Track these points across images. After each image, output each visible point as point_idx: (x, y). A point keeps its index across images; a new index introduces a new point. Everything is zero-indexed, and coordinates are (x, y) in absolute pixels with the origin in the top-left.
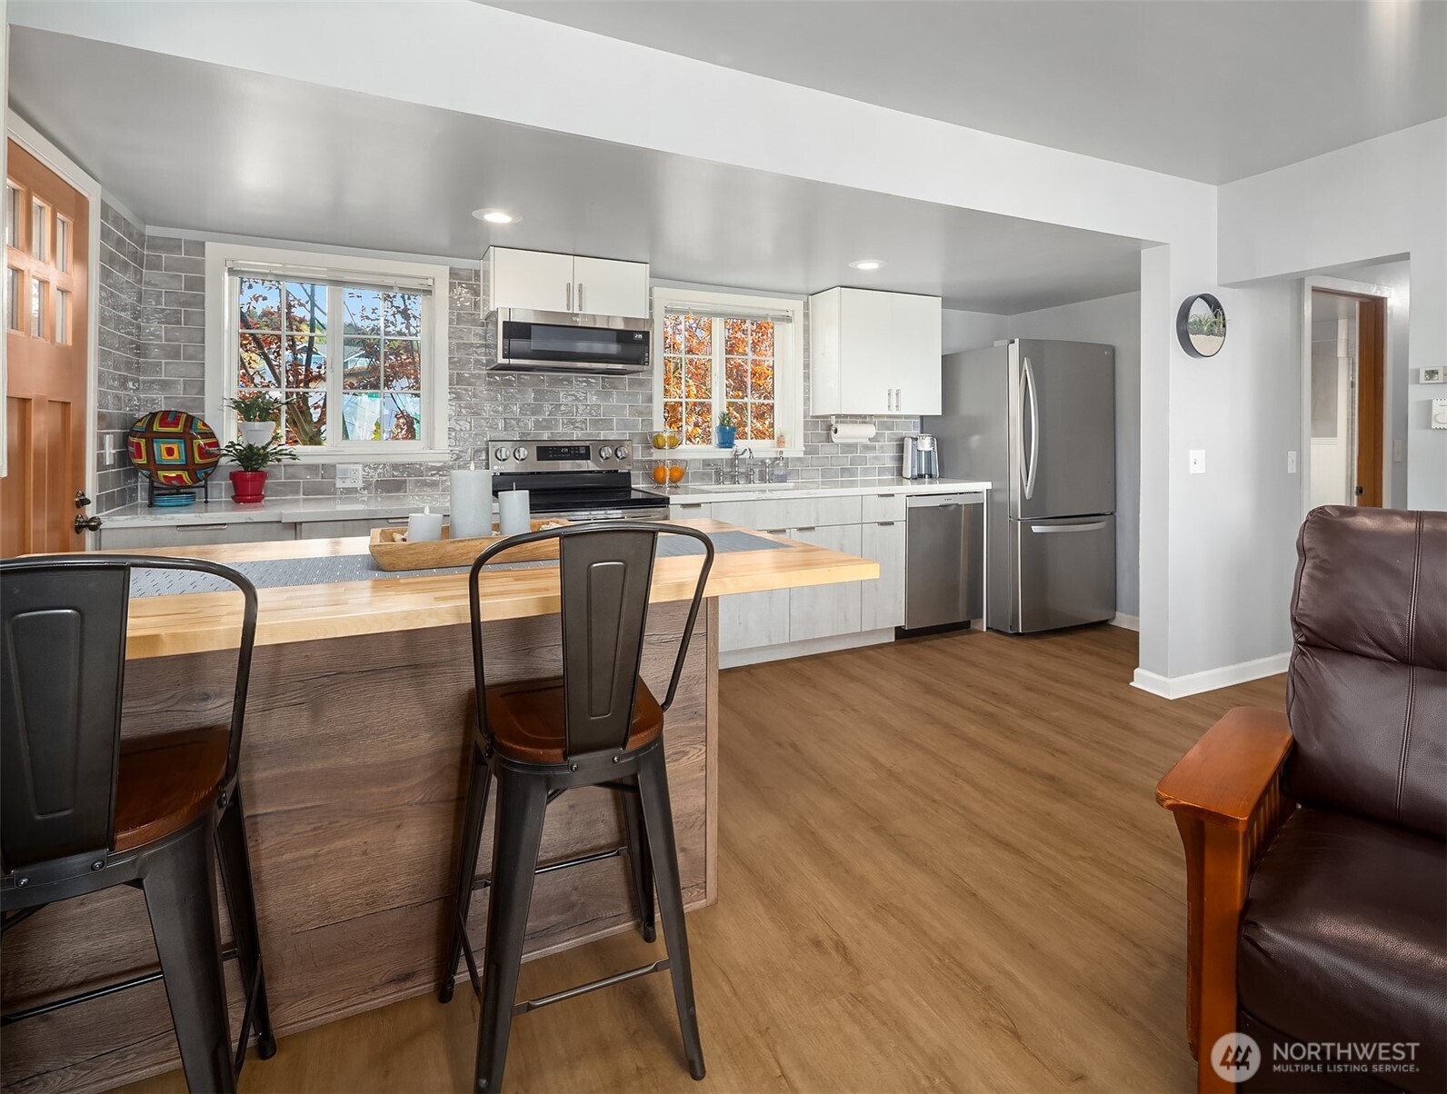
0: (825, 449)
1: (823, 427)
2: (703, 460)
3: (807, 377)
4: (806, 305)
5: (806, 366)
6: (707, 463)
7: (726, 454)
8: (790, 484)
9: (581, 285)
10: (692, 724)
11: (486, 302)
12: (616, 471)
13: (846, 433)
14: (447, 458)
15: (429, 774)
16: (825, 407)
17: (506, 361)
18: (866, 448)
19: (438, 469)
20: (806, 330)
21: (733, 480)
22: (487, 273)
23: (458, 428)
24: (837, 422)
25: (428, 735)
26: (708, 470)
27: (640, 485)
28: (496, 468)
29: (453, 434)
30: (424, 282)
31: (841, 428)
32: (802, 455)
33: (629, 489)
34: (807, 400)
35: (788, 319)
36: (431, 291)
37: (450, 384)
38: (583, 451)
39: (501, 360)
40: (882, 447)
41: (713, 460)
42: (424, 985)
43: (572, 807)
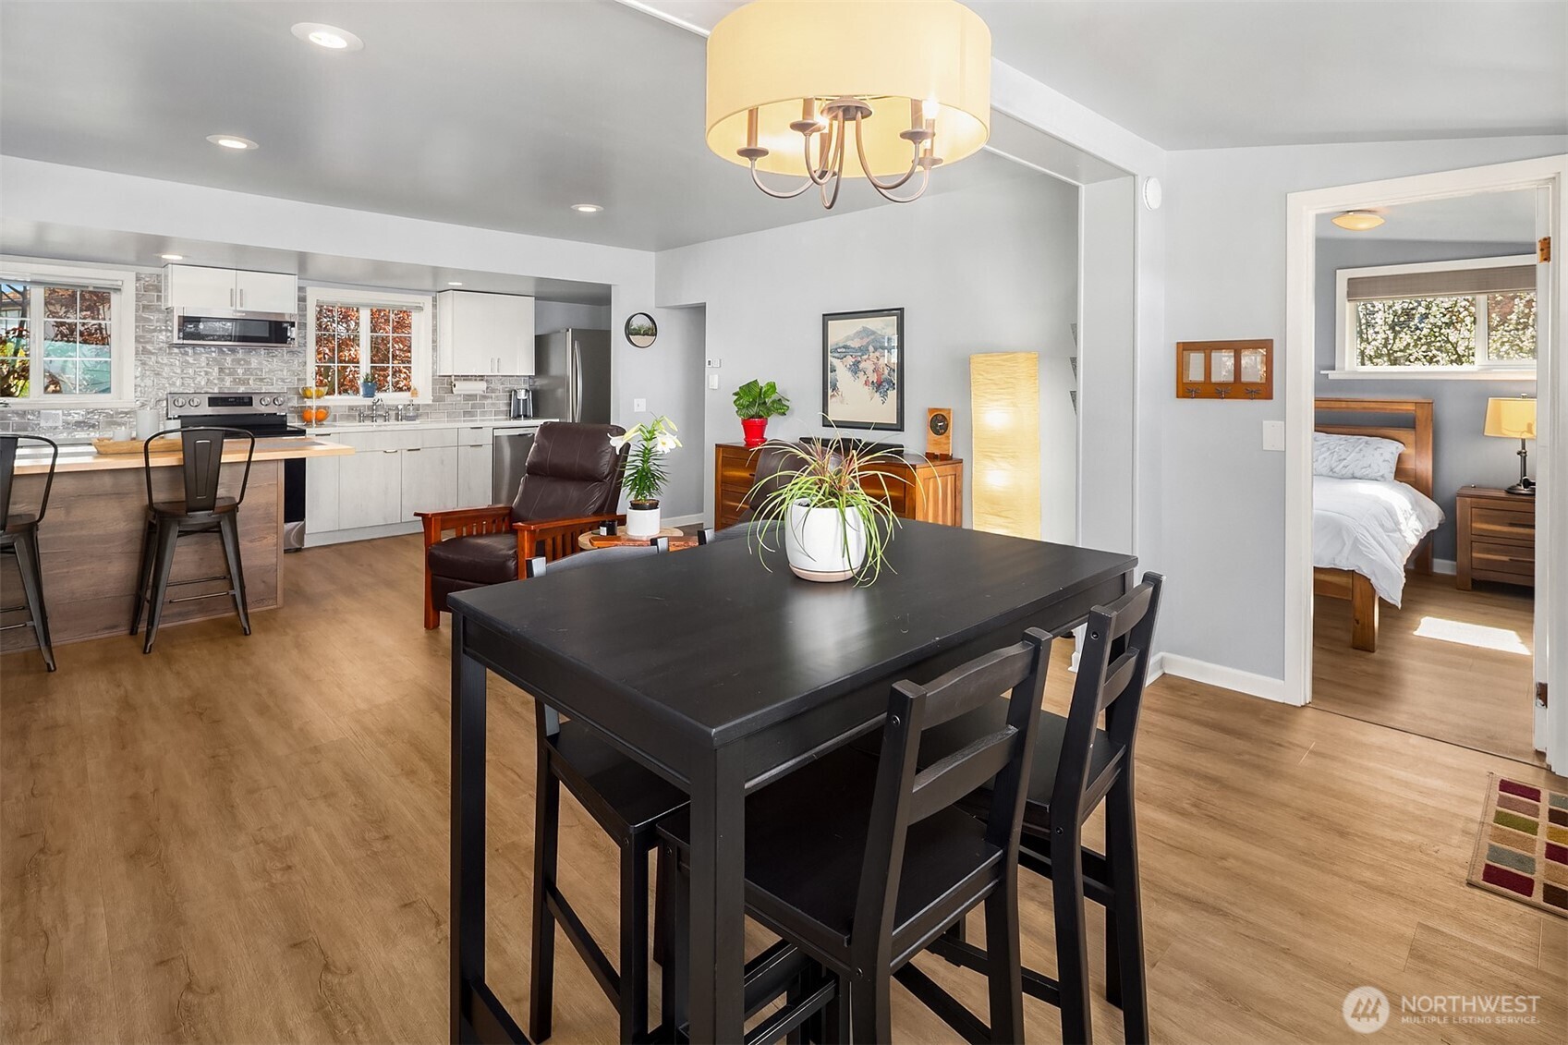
0: (449, 399)
1: (445, 384)
2: (349, 406)
3: (435, 349)
4: (435, 300)
5: (434, 341)
6: (351, 408)
7: (369, 401)
8: (418, 422)
9: (241, 290)
10: (269, 525)
11: (166, 300)
12: (275, 414)
13: (461, 387)
14: (133, 405)
15: (125, 541)
16: (446, 370)
17: (181, 342)
18: (484, 397)
19: (126, 413)
20: (434, 317)
21: (372, 418)
22: (166, 276)
23: (142, 385)
24: (455, 380)
25: (124, 524)
26: (353, 413)
27: (293, 423)
28: (173, 412)
29: (139, 389)
30: (115, 283)
31: (457, 383)
32: (431, 402)
33: (285, 425)
34: (434, 363)
35: (420, 309)
36: (120, 290)
37: (136, 354)
38: (246, 400)
39: (176, 341)
40: (497, 397)
41: (357, 406)
42: (123, 631)
43: (201, 559)
